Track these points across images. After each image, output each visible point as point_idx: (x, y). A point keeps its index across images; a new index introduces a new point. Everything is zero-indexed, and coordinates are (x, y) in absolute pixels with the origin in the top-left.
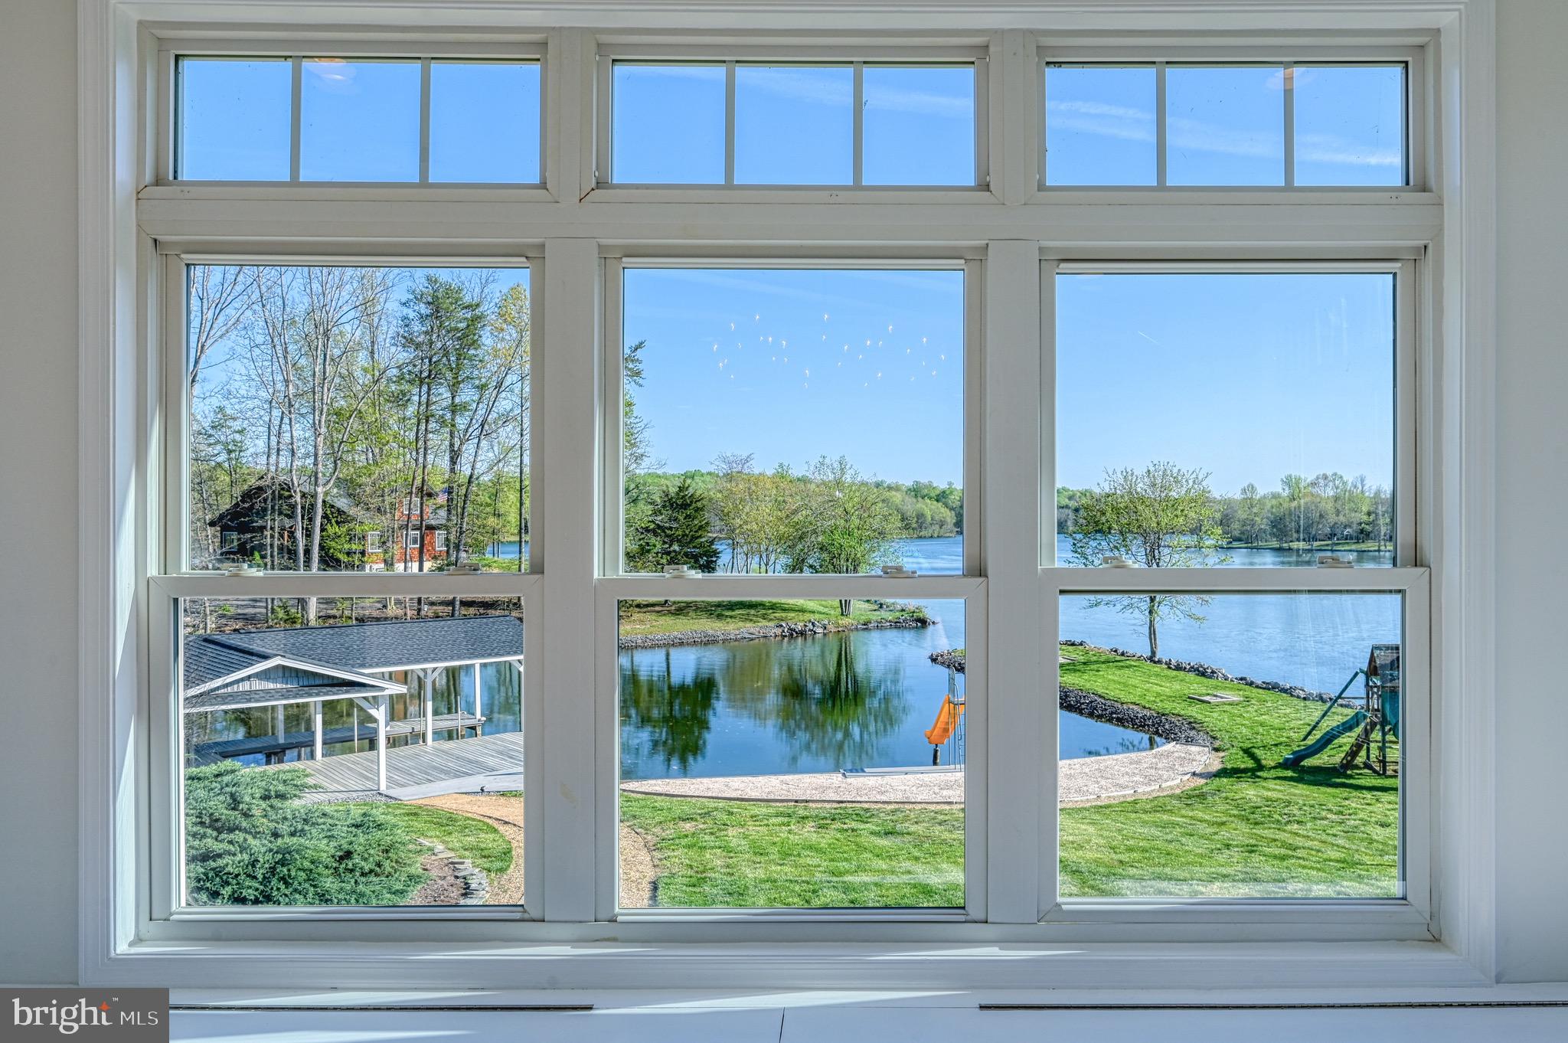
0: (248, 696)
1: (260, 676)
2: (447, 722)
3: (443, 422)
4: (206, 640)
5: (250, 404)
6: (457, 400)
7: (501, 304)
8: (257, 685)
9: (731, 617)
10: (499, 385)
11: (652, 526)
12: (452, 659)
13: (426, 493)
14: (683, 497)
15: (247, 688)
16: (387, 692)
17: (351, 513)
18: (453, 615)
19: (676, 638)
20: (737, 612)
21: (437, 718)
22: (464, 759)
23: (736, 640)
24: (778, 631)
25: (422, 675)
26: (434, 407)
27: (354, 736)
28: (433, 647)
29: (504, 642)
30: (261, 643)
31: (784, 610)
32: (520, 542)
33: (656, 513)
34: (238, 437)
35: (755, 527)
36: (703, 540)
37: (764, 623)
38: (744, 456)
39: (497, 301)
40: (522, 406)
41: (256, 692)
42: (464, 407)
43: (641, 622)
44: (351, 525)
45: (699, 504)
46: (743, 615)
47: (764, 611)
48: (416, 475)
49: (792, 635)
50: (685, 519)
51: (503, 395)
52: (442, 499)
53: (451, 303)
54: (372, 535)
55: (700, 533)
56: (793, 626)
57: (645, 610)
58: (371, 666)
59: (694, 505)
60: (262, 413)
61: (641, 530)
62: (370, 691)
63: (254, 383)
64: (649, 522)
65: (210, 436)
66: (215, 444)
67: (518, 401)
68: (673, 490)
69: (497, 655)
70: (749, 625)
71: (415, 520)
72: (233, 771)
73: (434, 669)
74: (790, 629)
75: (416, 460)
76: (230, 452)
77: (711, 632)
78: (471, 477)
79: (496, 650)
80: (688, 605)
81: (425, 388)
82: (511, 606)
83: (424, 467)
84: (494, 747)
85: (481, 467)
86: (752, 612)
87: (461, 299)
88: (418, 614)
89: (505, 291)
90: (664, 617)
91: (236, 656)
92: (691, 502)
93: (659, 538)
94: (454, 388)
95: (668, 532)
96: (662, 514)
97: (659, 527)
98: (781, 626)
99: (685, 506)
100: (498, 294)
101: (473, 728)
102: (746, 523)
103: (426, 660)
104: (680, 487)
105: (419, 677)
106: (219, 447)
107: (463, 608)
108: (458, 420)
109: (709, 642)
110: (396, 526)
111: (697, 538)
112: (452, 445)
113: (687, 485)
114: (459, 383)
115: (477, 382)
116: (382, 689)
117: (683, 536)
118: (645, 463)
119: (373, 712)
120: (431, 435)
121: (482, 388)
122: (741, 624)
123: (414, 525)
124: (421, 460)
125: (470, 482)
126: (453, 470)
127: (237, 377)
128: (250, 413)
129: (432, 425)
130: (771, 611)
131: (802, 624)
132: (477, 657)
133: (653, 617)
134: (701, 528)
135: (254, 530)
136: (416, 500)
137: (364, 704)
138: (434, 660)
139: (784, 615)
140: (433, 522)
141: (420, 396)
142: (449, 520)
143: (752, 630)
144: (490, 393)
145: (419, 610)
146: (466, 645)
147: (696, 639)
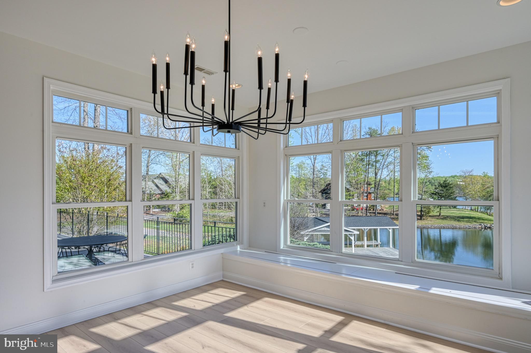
0: (324, 231)
1: (326, 227)
2: (370, 243)
3: (373, 165)
4: (316, 218)
5: (327, 164)
6: (377, 159)
7: (389, 132)
8: (326, 229)
9: (463, 221)
10: (388, 155)
11: (435, 193)
12: (371, 226)
13: (369, 184)
14: (445, 184)
15: (324, 229)
16: (354, 233)
17: (350, 189)
18: (375, 215)
19: (442, 226)
20: (465, 220)
21: (367, 241)
22: (374, 252)
23: (464, 228)
24: (480, 226)
25: (364, 230)
26: (370, 162)
27: (347, 244)
28: (366, 223)
29: (385, 223)
30: (327, 220)
31: (483, 220)
32: (394, 197)
33: (436, 189)
34: (326, 171)
35: (473, 192)
36: (452, 197)
37: (475, 223)
38: (470, 170)
39: (387, 132)
40: (394, 160)
41: (325, 230)
42: (378, 161)
43: (431, 221)
44: (350, 192)
45: (451, 186)
46: (467, 220)
47: (475, 220)
48: (366, 179)
49: (485, 228)
50: (446, 190)
51: (389, 157)
52: (373, 186)
53: (375, 134)
54: (356, 195)
55: (451, 194)
56: (486, 225)
57: (432, 217)
58: (351, 227)
59: (449, 186)
60: (330, 166)
61: (430, 194)
62: (350, 232)
63: (328, 159)
64: (434, 191)
65: (320, 171)
66: (321, 173)
67: (393, 158)
68: (442, 182)
69: (383, 226)
70: (469, 224)
71: (366, 191)
72: (316, 244)
73: (367, 229)
74: (485, 226)
75: (366, 176)
76: (324, 175)
77: (454, 225)
78: (380, 179)
79: (383, 225)
80: (448, 217)
81: (368, 157)
82: (391, 214)
83: (368, 177)
84: (382, 250)
85: (383, 177)
86: (471, 220)
87: (378, 132)
88: (366, 215)
89: (390, 129)
90: (439, 220)
91: (321, 222)
92: (448, 185)
93: (436, 196)
94: (376, 156)
95: (440, 194)
96: (438, 189)
97: (437, 193)
98: (481, 225)
99: (445, 187)
100: (388, 130)
101: (378, 245)
102: (470, 191)
103: (365, 226)
104: (444, 181)
105: (363, 231)
106: (322, 174)
107: (378, 214)
108: (377, 164)
109: (454, 228)
110: (361, 193)
111: (450, 196)
112: (375, 171)
113: (447, 180)
114: (378, 155)
115: (382, 154)
116: (353, 232)
117: (445, 195)
118: (432, 174)
119: (351, 238)
120: (370, 169)
121: (383, 156)
122: (466, 223)
123: (365, 192)
124: (367, 176)
125: (380, 181)
126: (376, 178)
127: (324, 158)
128: (327, 166)
129: (370, 166)
130: (478, 220)
131: (490, 225)
132: (379, 226)
133: (435, 219)
134: (452, 193)
135: (328, 194)
136: (366, 186)
137: (349, 236)
138: (367, 226)
139: (483, 221)
140: (371, 192)
141: (367, 159)
142: (375, 191)
143: (470, 225)
144: (385, 157)
145: (366, 214)
146: (375, 223)
147: (449, 227)
